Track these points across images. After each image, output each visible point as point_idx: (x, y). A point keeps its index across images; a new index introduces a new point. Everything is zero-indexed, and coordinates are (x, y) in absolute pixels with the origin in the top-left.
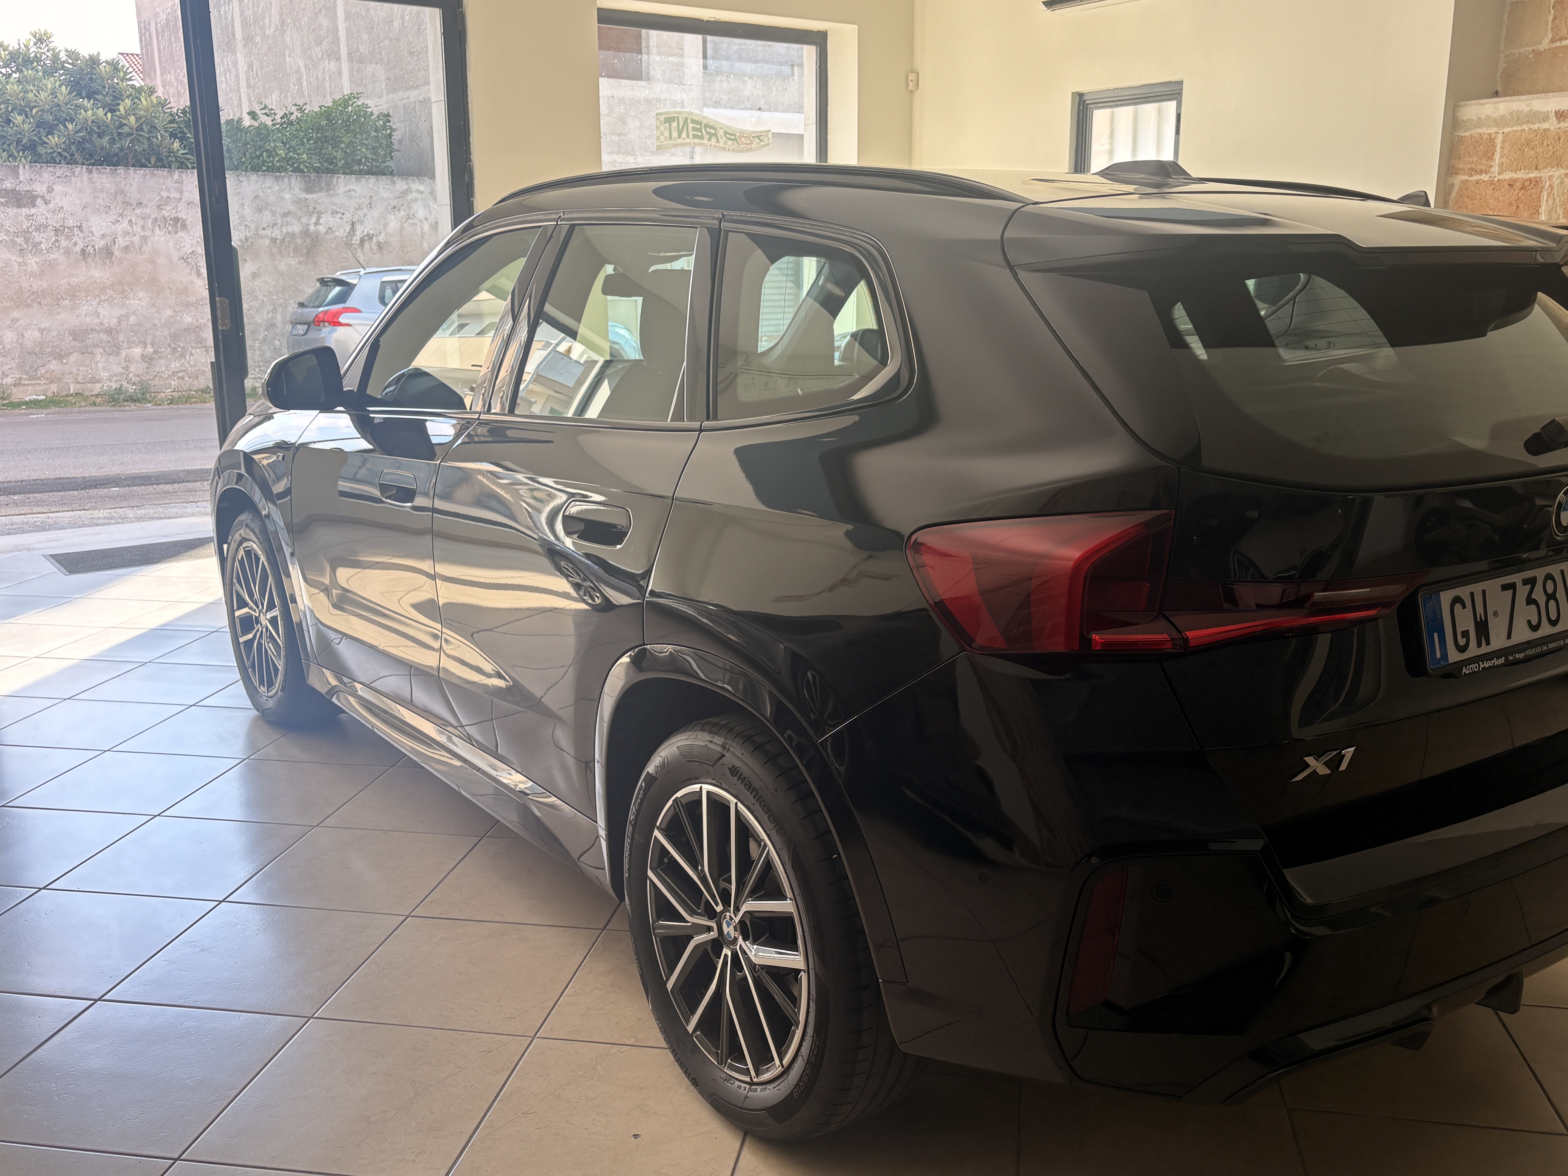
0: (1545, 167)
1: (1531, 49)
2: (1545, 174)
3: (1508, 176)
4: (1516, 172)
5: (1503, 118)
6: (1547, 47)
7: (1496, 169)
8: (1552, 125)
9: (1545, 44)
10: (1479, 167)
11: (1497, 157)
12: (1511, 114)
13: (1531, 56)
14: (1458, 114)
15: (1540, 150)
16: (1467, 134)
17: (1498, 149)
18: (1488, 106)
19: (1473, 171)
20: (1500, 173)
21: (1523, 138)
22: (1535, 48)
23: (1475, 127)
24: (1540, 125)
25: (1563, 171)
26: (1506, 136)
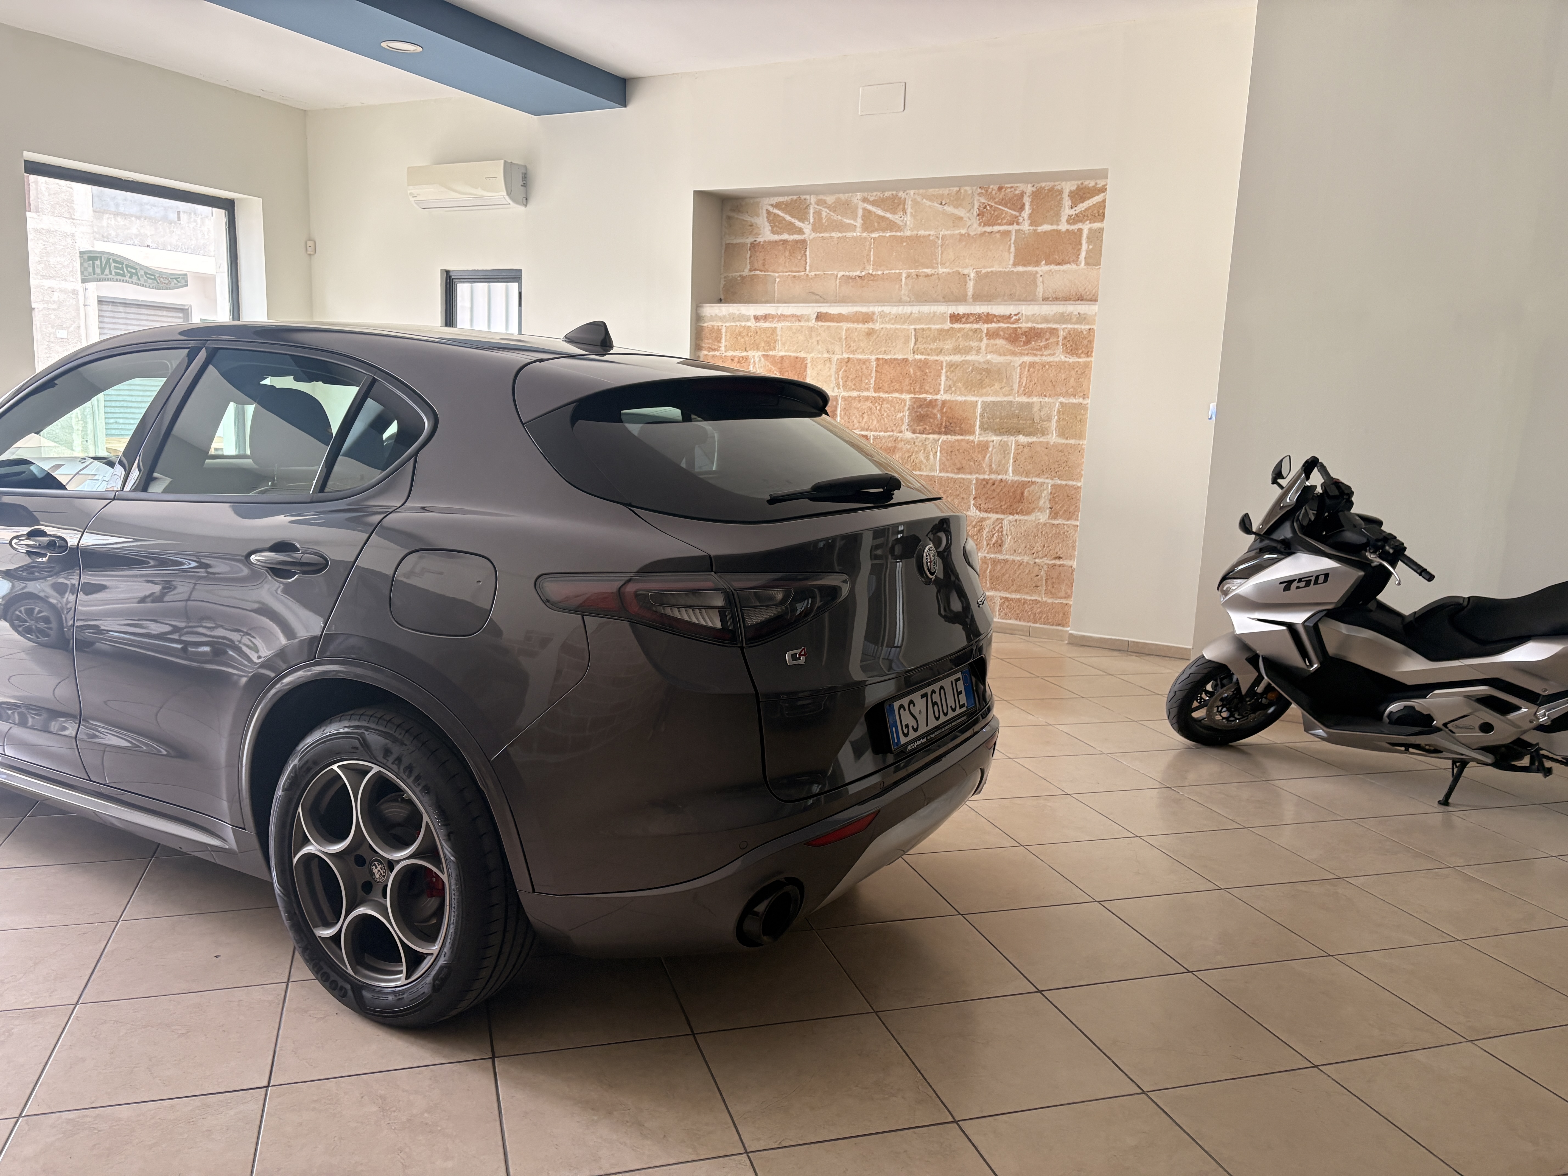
0: (750, 350)
1: (738, 274)
2: (751, 354)
3: (730, 353)
4: (734, 352)
5: (724, 316)
6: (747, 274)
7: (723, 349)
8: (752, 323)
9: (746, 272)
10: (713, 347)
11: (723, 341)
12: (729, 314)
13: (739, 279)
14: (699, 312)
15: (747, 339)
16: (705, 325)
17: (723, 336)
18: (716, 308)
19: (711, 349)
20: (725, 352)
21: (737, 331)
22: (741, 274)
23: (710, 321)
24: (746, 323)
25: (760, 353)
26: (727, 327)
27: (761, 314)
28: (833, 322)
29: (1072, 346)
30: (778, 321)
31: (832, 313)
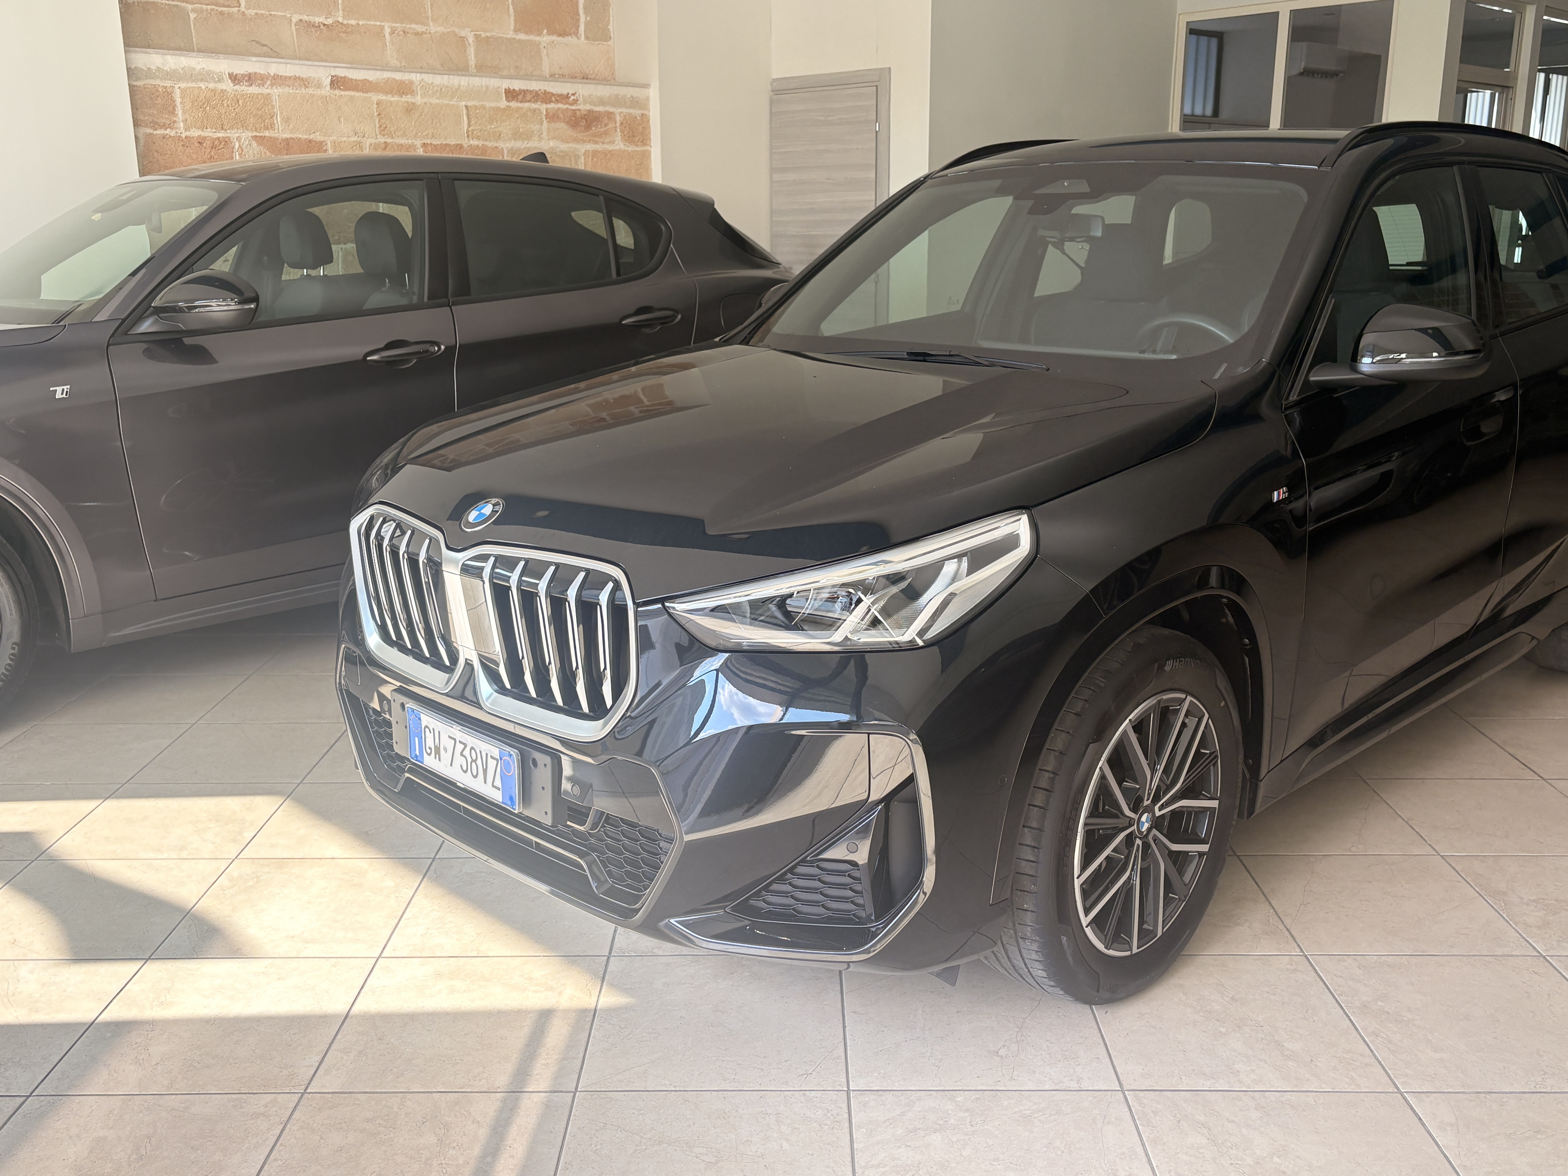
0: (232, 128)
2: (233, 134)
3: (195, 133)
4: (202, 130)
5: (175, 72)
7: (180, 124)
8: (228, 86)
10: (164, 122)
11: (179, 112)
12: (182, 69)
15: (223, 111)
16: (148, 83)
17: (178, 104)
19: (156, 125)
20: (185, 130)
21: (202, 96)
23: (147, 78)
24: (215, 85)
25: (250, 134)
26: (183, 91)
27: (242, 73)
28: (357, 91)
29: (629, 133)
30: (272, 85)
31: (354, 78)
